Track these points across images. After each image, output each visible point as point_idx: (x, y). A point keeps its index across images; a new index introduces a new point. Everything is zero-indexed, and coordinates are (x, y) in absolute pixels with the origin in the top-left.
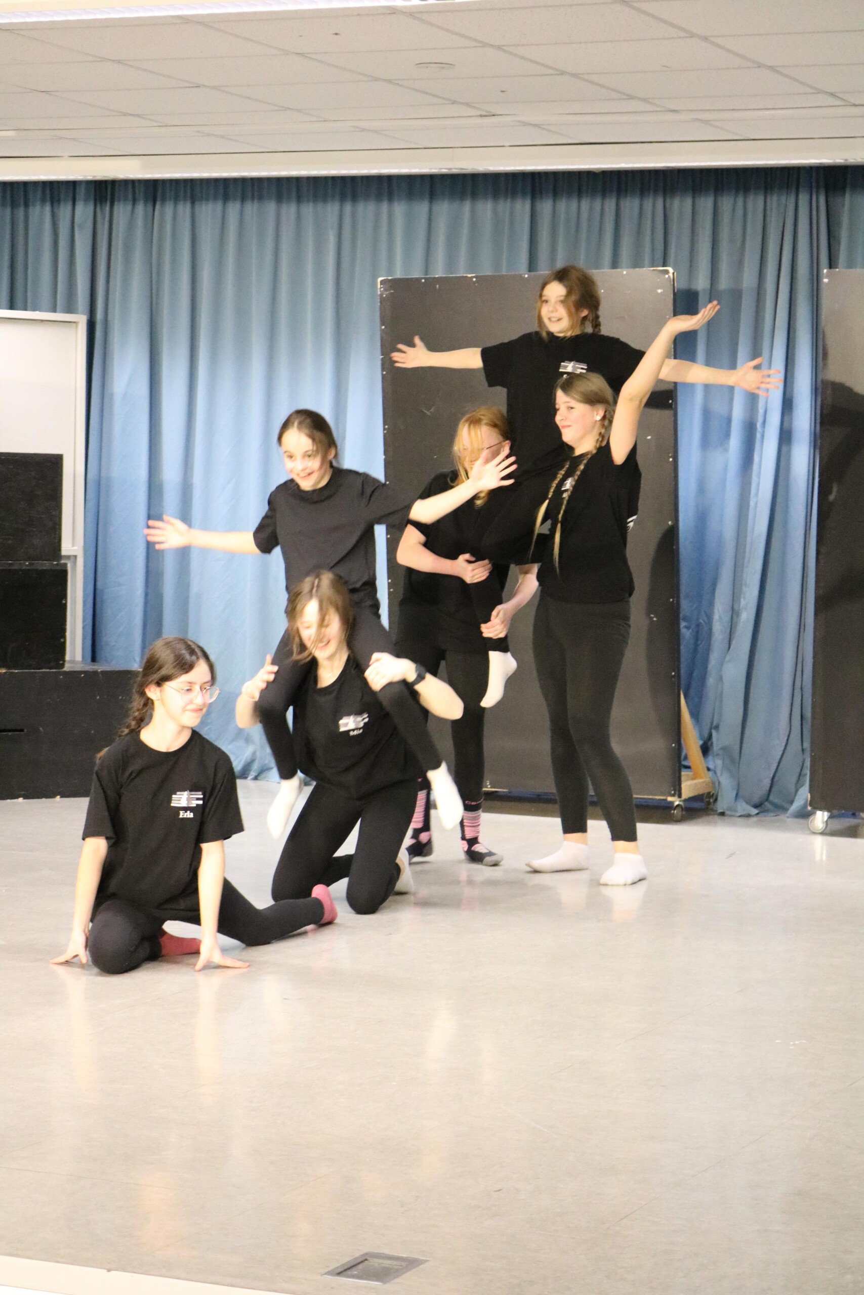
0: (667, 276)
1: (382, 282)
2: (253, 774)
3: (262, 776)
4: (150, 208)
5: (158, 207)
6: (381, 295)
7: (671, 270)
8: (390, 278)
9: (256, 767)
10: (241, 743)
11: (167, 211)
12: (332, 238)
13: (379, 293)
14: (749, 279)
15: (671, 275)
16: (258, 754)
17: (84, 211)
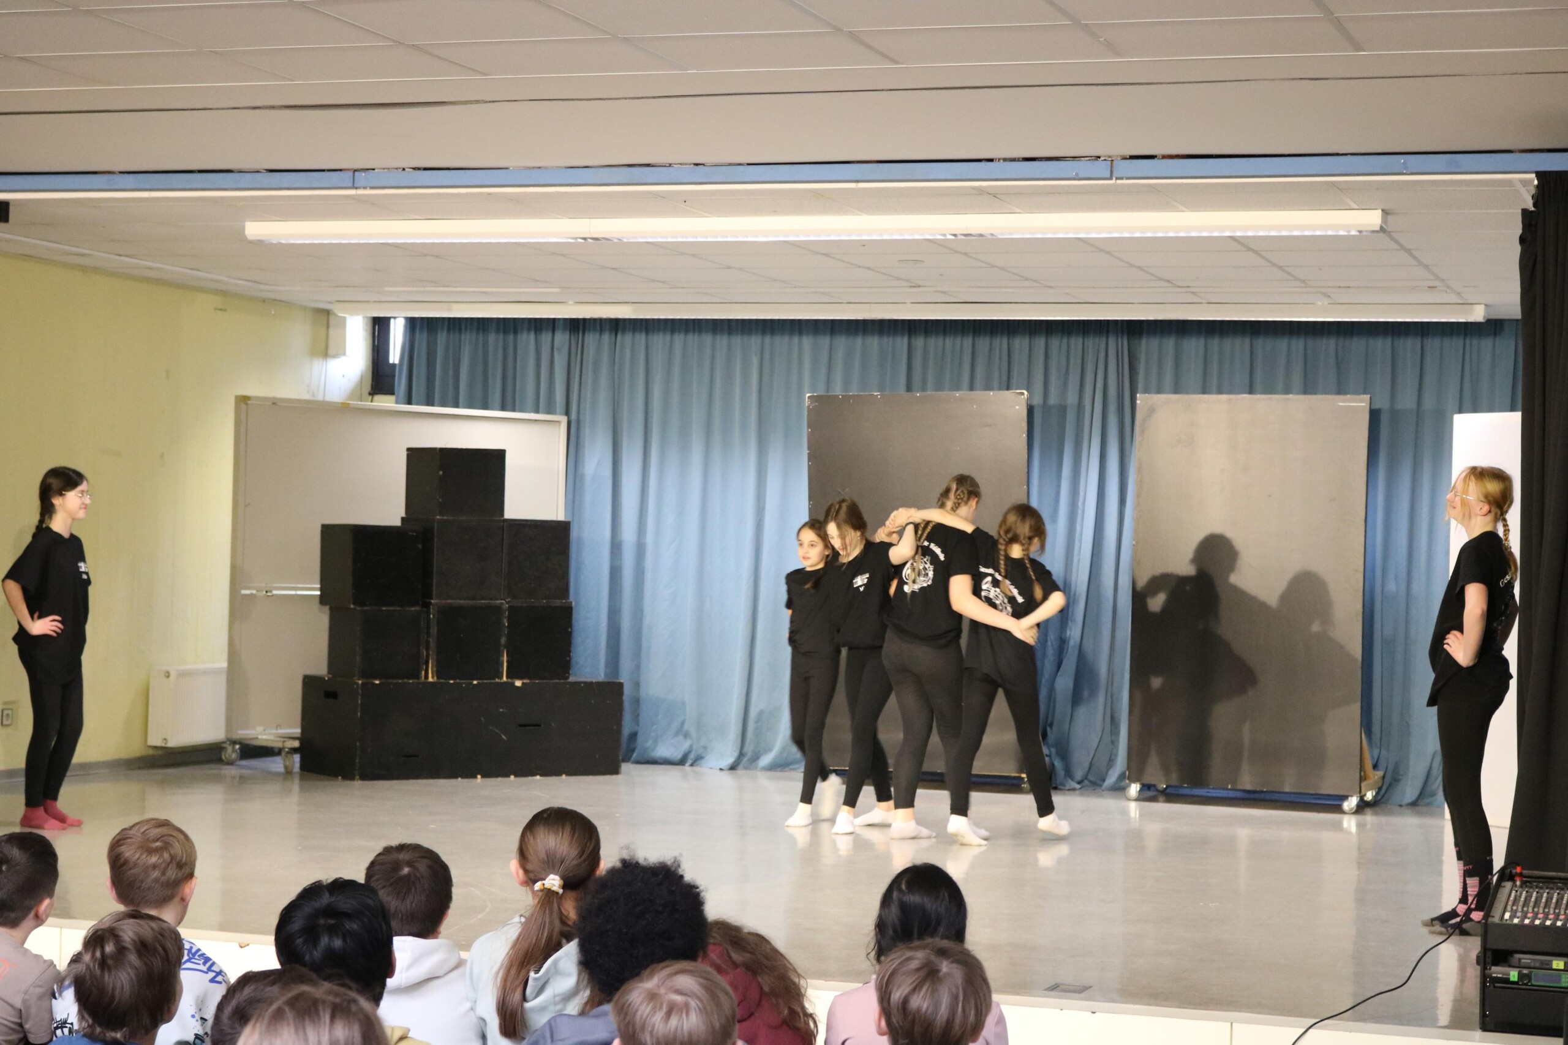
0: (1023, 397)
1: (809, 397)
2: (689, 762)
3: (697, 763)
4: (613, 337)
5: (619, 336)
6: (808, 407)
7: (1026, 392)
8: (815, 394)
9: (692, 756)
10: (680, 738)
11: (626, 340)
12: (755, 361)
13: (807, 405)
14: (1072, 399)
15: (1026, 396)
16: (694, 747)
17: (561, 338)
